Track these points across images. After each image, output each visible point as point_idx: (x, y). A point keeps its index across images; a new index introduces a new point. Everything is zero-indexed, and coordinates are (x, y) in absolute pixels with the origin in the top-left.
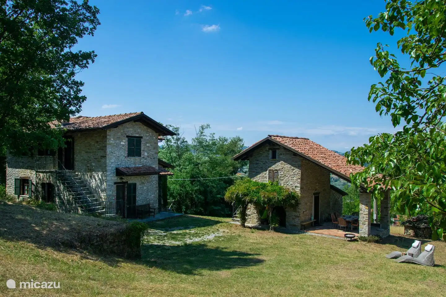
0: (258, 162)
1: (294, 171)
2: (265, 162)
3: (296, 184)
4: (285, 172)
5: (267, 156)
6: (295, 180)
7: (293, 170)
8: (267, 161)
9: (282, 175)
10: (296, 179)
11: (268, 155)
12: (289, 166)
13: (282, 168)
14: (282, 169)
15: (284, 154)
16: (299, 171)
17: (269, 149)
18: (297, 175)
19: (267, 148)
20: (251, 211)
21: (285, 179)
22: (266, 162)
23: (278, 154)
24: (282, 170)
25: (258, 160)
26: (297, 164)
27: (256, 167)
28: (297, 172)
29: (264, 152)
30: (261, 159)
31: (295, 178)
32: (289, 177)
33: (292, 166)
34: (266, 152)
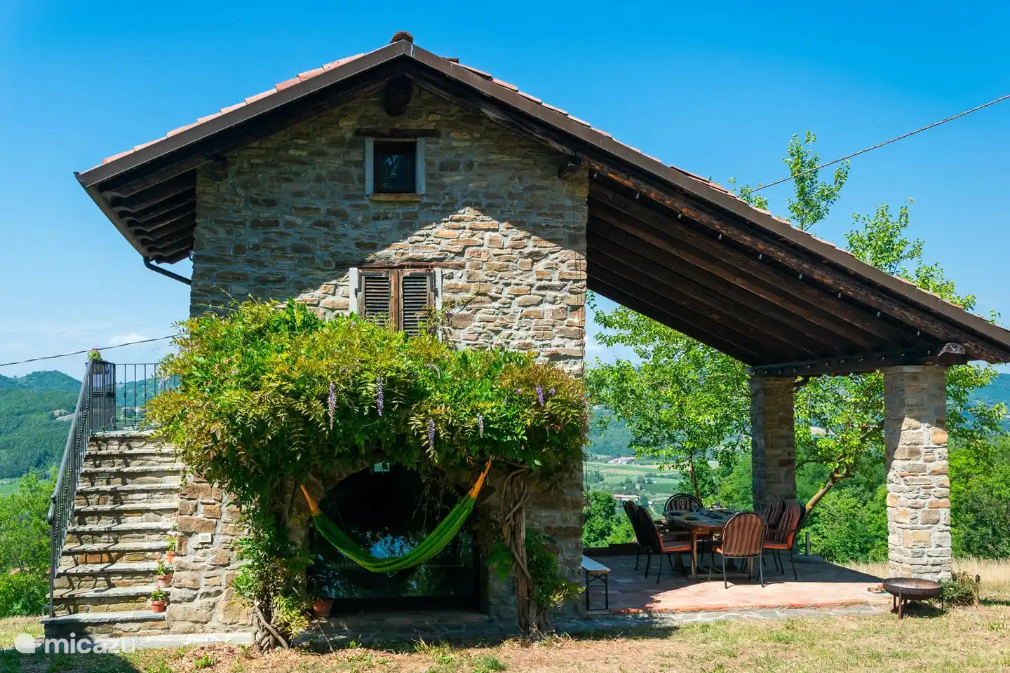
0: (266, 214)
1: (540, 266)
2: (329, 212)
3: (557, 341)
4: (481, 275)
5: (341, 177)
6: (548, 318)
7: (536, 257)
8: (345, 206)
9: (456, 290)
10: (554, 312)
11: (354, 171)
12: (507, 234)
13: (458, 249)
14: (461, 254)
15: (470, 165)
16: (576, 266)
17: (358, 133)
18: (561, 288)
19: (347, 126)
20: (219, 539)
21: (478, 316)
22: (342, 215)
23: (429, 164)
24: (458, 260)
25: (271, 203)
26: (559, 222)
27: (256, 247)
28: (564, 268)
29: (322, 153)
30: (298, 194)
31: (546, 307)
32: (507, 305)
33: (535, 230)
34: (332, 151)
